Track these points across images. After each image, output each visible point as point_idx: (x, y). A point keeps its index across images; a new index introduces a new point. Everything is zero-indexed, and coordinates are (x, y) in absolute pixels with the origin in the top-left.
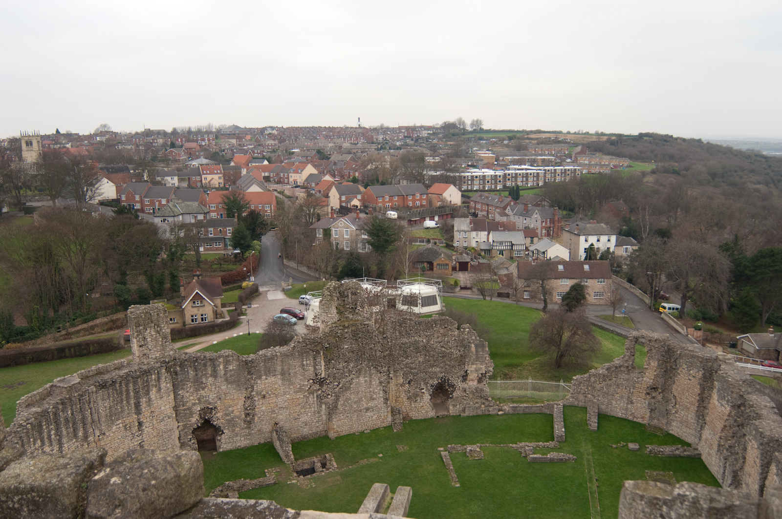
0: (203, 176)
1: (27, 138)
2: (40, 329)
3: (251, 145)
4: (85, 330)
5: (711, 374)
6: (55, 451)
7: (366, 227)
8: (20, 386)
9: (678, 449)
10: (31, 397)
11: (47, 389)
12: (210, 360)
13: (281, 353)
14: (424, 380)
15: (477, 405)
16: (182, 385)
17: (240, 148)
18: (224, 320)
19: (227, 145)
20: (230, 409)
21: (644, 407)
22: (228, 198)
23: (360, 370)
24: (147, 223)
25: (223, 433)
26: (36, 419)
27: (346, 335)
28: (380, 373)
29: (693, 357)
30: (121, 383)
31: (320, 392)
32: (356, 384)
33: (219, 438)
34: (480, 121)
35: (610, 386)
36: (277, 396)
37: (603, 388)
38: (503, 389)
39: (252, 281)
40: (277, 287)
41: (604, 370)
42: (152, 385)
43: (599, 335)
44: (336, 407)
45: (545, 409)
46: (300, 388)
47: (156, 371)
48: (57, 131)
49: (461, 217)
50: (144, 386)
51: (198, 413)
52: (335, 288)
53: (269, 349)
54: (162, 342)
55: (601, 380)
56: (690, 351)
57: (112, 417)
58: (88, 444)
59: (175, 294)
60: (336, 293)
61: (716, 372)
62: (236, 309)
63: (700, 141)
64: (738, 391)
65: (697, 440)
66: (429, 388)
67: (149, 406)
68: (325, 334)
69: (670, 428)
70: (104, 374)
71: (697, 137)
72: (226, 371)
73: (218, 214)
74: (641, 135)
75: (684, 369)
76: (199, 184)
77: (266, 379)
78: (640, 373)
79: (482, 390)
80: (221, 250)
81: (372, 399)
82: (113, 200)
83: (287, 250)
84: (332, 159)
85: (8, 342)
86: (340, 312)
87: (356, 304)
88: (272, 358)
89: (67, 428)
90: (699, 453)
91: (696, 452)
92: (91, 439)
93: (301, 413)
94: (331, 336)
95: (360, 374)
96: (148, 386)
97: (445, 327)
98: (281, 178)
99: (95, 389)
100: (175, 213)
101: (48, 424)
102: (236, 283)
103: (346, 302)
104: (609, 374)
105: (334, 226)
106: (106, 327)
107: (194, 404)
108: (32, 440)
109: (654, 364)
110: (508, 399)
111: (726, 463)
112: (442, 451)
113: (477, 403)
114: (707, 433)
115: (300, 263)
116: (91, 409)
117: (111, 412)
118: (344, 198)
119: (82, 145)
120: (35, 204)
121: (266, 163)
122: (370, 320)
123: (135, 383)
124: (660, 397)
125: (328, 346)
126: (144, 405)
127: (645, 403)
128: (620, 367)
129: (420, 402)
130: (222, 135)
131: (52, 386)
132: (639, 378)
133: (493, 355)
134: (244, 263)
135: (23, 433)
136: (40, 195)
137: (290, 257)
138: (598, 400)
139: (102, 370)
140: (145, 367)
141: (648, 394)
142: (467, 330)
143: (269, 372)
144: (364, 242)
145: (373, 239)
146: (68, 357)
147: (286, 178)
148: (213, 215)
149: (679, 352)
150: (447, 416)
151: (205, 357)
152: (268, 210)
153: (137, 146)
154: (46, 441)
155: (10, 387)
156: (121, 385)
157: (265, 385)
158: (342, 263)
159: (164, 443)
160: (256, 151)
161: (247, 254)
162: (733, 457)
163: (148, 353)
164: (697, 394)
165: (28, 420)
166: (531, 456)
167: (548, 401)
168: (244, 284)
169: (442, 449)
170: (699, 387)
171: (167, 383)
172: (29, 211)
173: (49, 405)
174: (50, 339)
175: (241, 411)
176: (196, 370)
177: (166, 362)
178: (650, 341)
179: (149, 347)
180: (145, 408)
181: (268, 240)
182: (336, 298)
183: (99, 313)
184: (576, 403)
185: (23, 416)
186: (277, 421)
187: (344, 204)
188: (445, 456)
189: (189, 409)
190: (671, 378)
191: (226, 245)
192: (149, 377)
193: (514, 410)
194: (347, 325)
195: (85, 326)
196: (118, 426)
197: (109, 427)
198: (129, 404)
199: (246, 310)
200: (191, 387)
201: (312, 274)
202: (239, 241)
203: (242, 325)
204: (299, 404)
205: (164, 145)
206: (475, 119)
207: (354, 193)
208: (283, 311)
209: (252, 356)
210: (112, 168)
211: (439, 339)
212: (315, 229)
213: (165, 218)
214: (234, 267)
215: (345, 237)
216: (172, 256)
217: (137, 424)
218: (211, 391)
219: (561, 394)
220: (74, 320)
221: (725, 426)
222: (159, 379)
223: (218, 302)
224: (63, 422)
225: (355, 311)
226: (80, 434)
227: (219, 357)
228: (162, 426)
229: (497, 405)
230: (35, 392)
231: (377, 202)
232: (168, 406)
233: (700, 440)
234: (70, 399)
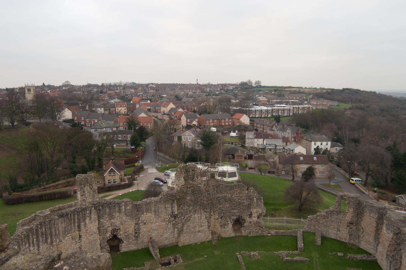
0: (117, 108)
1: (28, 87)
2: (31, 186)
3: (141, 92)
4: (54, 186)
5: (382, 216)
6: (36, 249)
7: (200, 136)
8: (19, 215)
9: (364, 256)
10: (24, 221)
11: (33, 217)
12: (118, 203)
13: (154, 201)
14: (229, 217)
15: (257, 231)
16: (102, 217)
17: (136, 94)
18: (125, 183)
19: (129, 92)
20: (127, 230)
21: (346, 233)
22: (129, 120)
23: (195, 211)
24: (87, 131)
25: (123, 242)
26: (26, 232)
27: (189, 192)
28: (206, 212)
29: (372, 207)
30: (71, 214)
31: (174, 222)
32: (193, 218)
33: (121, 245)
34: (260, 81)
35: (328, 221)
36: (152, 223)
37: (324, 222)
38: (270, 222)
39: (140, 163)
40: (153, 166)
41: (324, 213)
42: (87, 216)
43: (322, 194)
44: (182, 230)
45: (293, 233)
46: (164, 219)
47: (89, 209)
48: (44, 84)
49: (250, 131)
50: (83, 217)
51: (110, 231)
52: (183, 167)
53: (148, 199)
54: (93, 193)
55: (323, 218)
56: (370, 203)
57: (66, 232)
58: (53, 247)
59: (100, 169)
60: (184, 170)
61: (385, 215)
62: (131, 177)
63: (375, 92)
64: (397, 225)
65: (375, 252)
66: (232, 221)
67: (85, 227)
68: (177, 191)
69: (360, 245)
70: (63, 210)
71: (373, 91)
72: (125, 210)
73: (124, 128)
74: (344, 90)
75: (367, 213)
76: (114, 112)
77: (146, 214)
78: (344, 215)
79: (259, 222)
80: (125, 146)
81: (202, 226)
82: (70, 120)
83: (159, 147)
84: (183, 100)
85: (14, 192)
86: (185, 180)
87: (194, 176)
88: (149, 203)
89: (42, 238)
90: (376, 259)
91: (374, 258)
92: (54, 243)
93: (164, 233)
94: (181, 192)
95: (195, 213)
96: (85, 216)
97: (241, 189)
98: (156, 110)
99: (57, 218)
100: (102, 127)
101: (33, 235)
102: (132, 164)
103: (189, 175)
104: (327, 215)
105: (183, 135)
106: (64, 185)
107: (108, 227)
108: (24, 243)
109: (351, 210)
110: (273, 228)
111: (391, 265)
112: (238, 255)
113: (257, 229)
114: (380, 248)
115: (165, 153)
116: (55, 228)
117: (65, 229)
118: (188, 121)
119: (56, 91)
120: (31, 121)
121: (149, 102)
122: (201, 184)
123: (78, 215)
124: (354, 228)
125: (179, 197)
126: (83, 227)
127: (347, 231)
128: (333, 211)
129: (227, 228)
130: (127, 87)
131: (35, 215)
132: (343, 217)
133: (265, 204)
134: (136, 153)
135: (20, 239)
136: (33, 116)
137: (160, 151)
138: (321, 229)
139: (61, 208)
140: (84, 207)
141: (348, 226)
142: (252, 190)
143: (148, 211)
144: (199, 143)
145: (203, 142)
146: (44, 201)
147: (159, 110)
148: (121, 128)
149: (364, 204)
150: (241, 236)
151: (115, 202)
152: (150, 126)
153: (84, 92)
154: (31, 244)
155: (14, 215)
156: (71, 216)
157: (146, 217)
158: (187, 154)
159: (92, 247)
160: (144, 96)
161: (138, 149)
162: (395, 261)
163: (86, 199)
164: (375, 227)
165: (22, 233)
166: (285, 258)
167: (294, 229)
168: (136, 164)
169: (238, 253)
170: (375, 223)
171: (95, 215)
172: (28, 124)
173: (33, 225)
174: (36, 190)
175: (132, 231)
176: (110, 208)
177: (95, 204)
178: (349, 198)
179: (86, 196)
180: (83, 228)
181: (149, 141)
182: (183, 173)
183: (61, 178)
184: (310, 230)
185: (20, 230)
186: (151, 237)
187: (188, 124)
188: (240, 257)
189: (106, 229)
190: (360, 218)
191: (127, 144)
192: (86, 212)
193: (276, 234)
194: (189, 187)
195: (54, 184)
196: (69, 237)
197: (64, 238)
198: (75, 226)
199: (137, 178)
200: (107, 217)
201: (171, 160)
202: (134, 142)
203: (135, 185)
204: (163, 228)
205: (97, 92)
206: (257, 81)
207: (194, 118)
208: (156, 179)
209: (139, 202)
210: (71, 103)
211: (237, 195)
212: (173, 136)
213: (96, 129)
214: (131, 155)
215: (189, 141)
216: (100, 149)
217: (79, 236)
218: (118, 220)
219: (301, 225)
220: (48, 181)
221: (390, 245)
222: (90, 213)
223: (123, 173)
224: (40, 234)
225: (193, 179)
226: (49, 241)
227: (122, 202)
228: (91, 238)
229: (268, 231)
230: (27, 218)
231: (206, 123)
232: (95, 227)
233: (376, 252)
234: (44, 222)
